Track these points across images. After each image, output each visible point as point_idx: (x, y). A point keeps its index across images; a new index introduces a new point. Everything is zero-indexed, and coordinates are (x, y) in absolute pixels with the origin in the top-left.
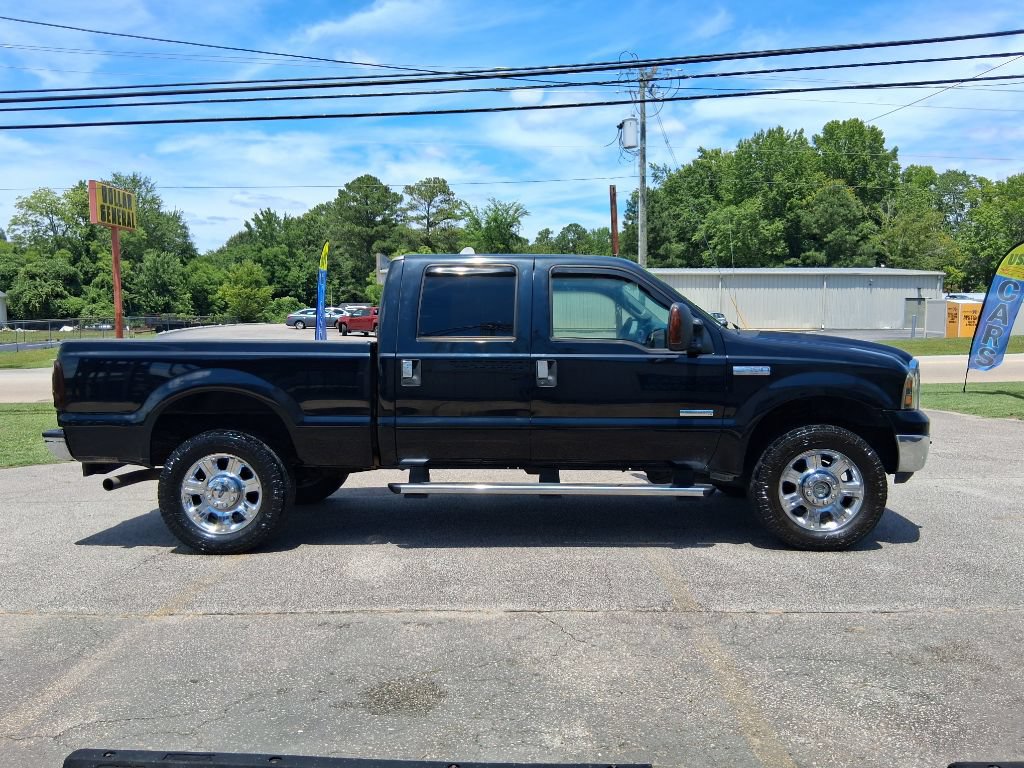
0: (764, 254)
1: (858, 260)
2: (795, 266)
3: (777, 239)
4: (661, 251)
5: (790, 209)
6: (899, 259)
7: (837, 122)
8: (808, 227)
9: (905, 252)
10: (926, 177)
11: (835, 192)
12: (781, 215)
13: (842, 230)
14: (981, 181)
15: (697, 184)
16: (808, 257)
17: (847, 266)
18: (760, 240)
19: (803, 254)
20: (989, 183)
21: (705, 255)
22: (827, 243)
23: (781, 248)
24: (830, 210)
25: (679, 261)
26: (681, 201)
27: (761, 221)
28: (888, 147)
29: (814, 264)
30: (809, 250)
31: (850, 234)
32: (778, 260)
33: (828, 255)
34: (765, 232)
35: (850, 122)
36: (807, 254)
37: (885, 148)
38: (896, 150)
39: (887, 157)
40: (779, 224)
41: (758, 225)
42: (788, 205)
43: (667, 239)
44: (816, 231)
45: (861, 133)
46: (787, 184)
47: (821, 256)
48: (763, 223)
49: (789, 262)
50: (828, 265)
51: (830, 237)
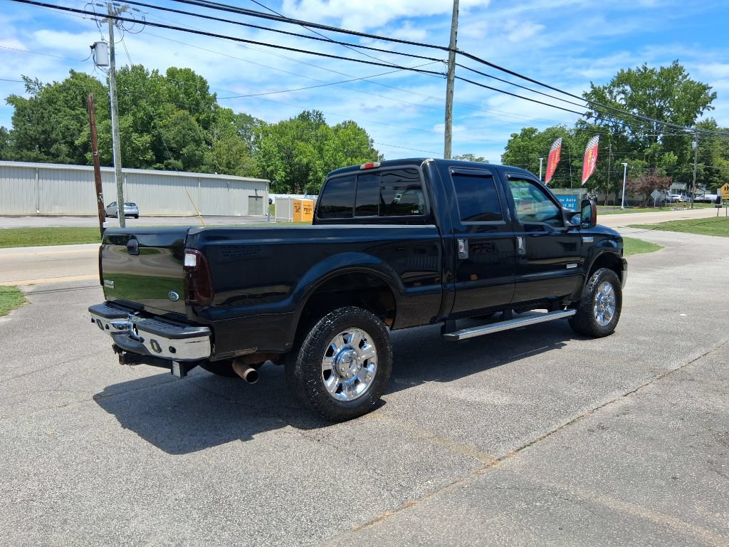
0: (137, 159)
1: (204, 168)
2: (161, 169)
3: (146, 149)
4: (52, 150)
5: (154, 127)
6: (226, 170)
7: (176, 69)
8: (167, 141)
9: (228, 165)
10: (230, 116)
11: (184, 119)
12: (148, 132)
13: (191, 147)
14: (261, 122)
15: (72, 99)
16: (170, 164)
17: (197, 172)
18: (133, 148)
19: (166, 161)
20: (265, 124)
21: (89, 155)
22: (182, 155)
23: (150, 155)
24: (183, 132)
25: (69, 159)
26: (59, 111)
27: (133, 134)
28: (211, 92)
29: (174, 169)
30: (170, 159)
31: (196, 150)
32: (148, 164)
33: (184, 163)
34: (138, 143)
35: (185, 70)
36: (169, 161)
37: (210, 92)
38: (215, 95)
39: (209, 99)
40: (147, 138)
41: (131, 137)
42: (152, 124)
43: (56, 141)
44: (174, 145)
45: (194, 80)
46: (150, 109)
47: (179, 163)
48: (135, 135)
49: (155, 166)
50: (184, 170)
51: (184, 151)
